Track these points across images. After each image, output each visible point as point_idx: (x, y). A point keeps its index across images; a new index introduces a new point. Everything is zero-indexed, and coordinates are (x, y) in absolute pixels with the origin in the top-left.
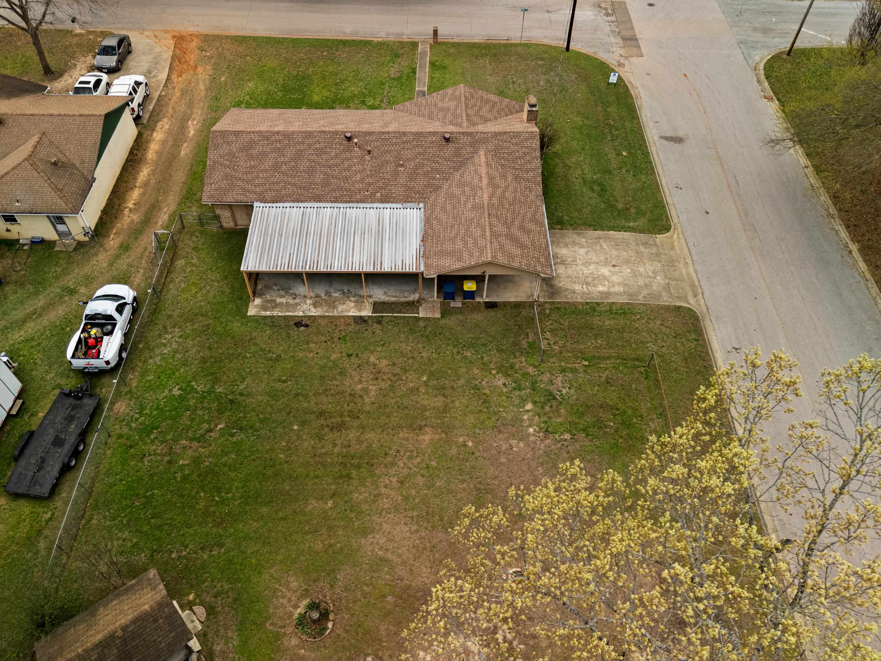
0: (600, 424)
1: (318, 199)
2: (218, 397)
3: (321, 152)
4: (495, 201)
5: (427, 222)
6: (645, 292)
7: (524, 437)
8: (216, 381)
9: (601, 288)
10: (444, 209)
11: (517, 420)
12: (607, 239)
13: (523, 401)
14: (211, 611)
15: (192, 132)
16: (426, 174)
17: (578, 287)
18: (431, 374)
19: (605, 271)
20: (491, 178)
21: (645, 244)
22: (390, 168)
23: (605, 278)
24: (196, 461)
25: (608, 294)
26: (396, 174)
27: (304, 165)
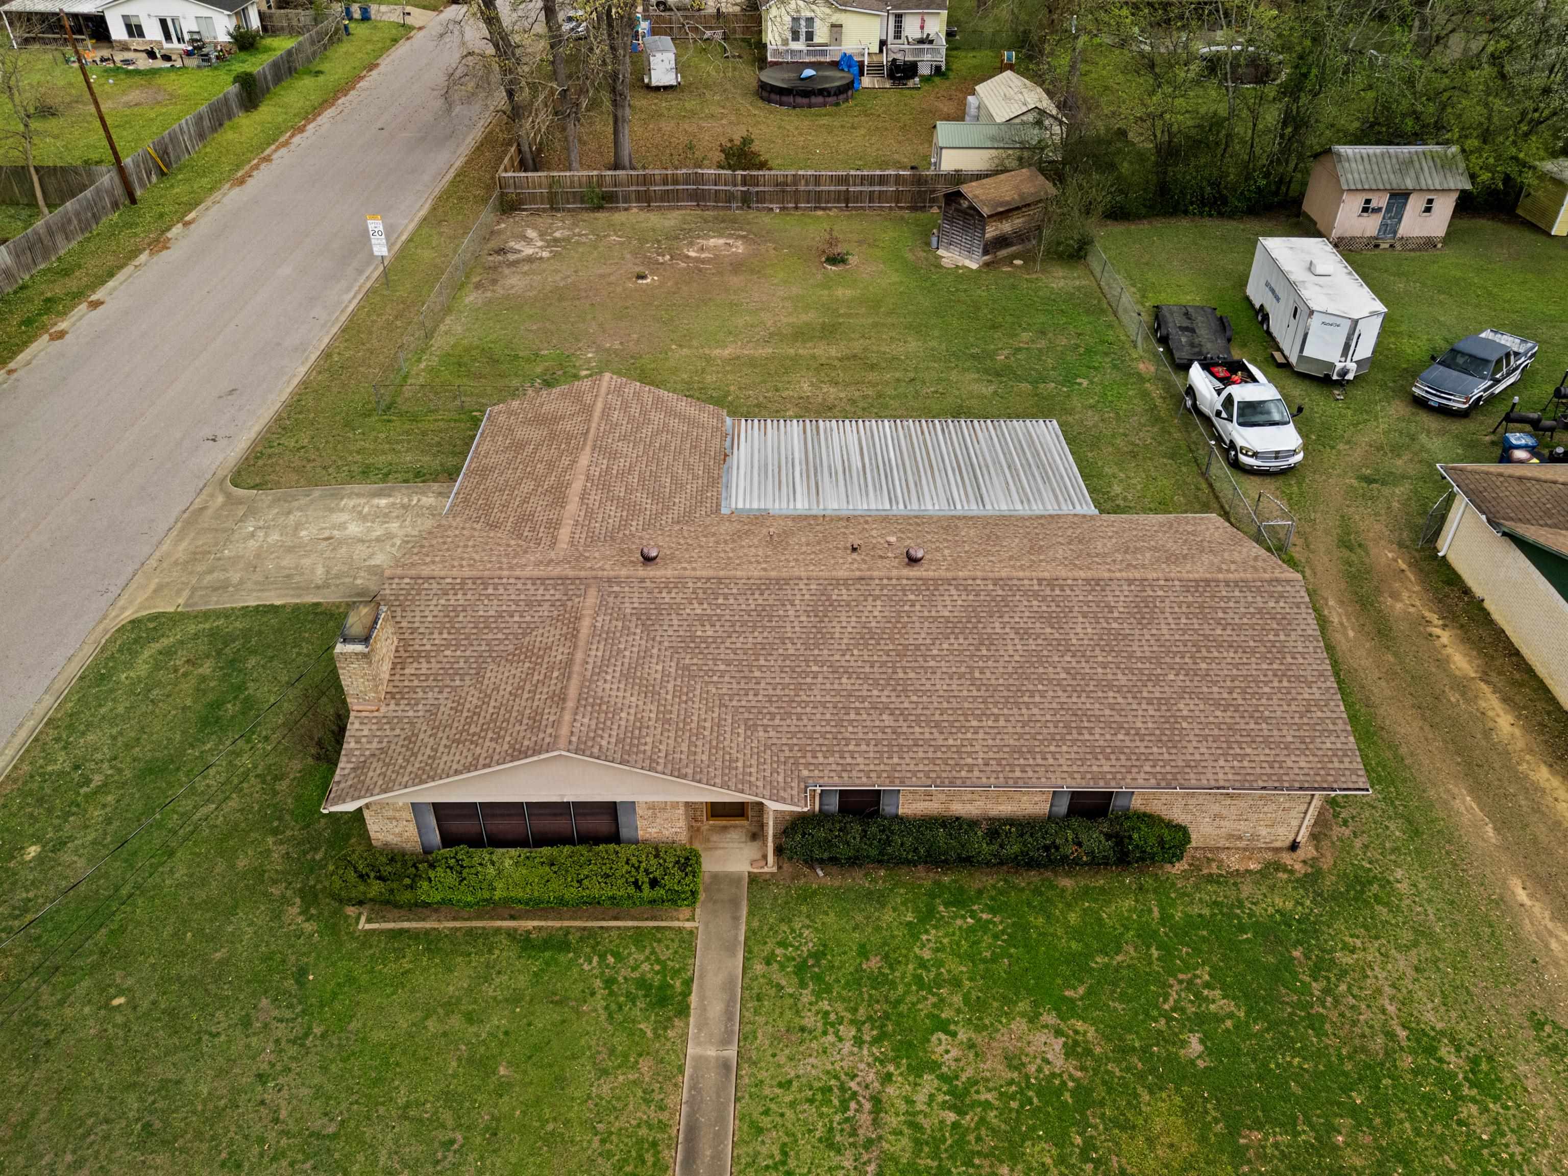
3: (983, 553)
4: (565, 463)
5: (714, 481)
7: (602, 350)
10: (680, 485)
16: (714, 532)
23: (362, 518)
25: (378, 494)
26: (784, 535)
27: (1013, 543)
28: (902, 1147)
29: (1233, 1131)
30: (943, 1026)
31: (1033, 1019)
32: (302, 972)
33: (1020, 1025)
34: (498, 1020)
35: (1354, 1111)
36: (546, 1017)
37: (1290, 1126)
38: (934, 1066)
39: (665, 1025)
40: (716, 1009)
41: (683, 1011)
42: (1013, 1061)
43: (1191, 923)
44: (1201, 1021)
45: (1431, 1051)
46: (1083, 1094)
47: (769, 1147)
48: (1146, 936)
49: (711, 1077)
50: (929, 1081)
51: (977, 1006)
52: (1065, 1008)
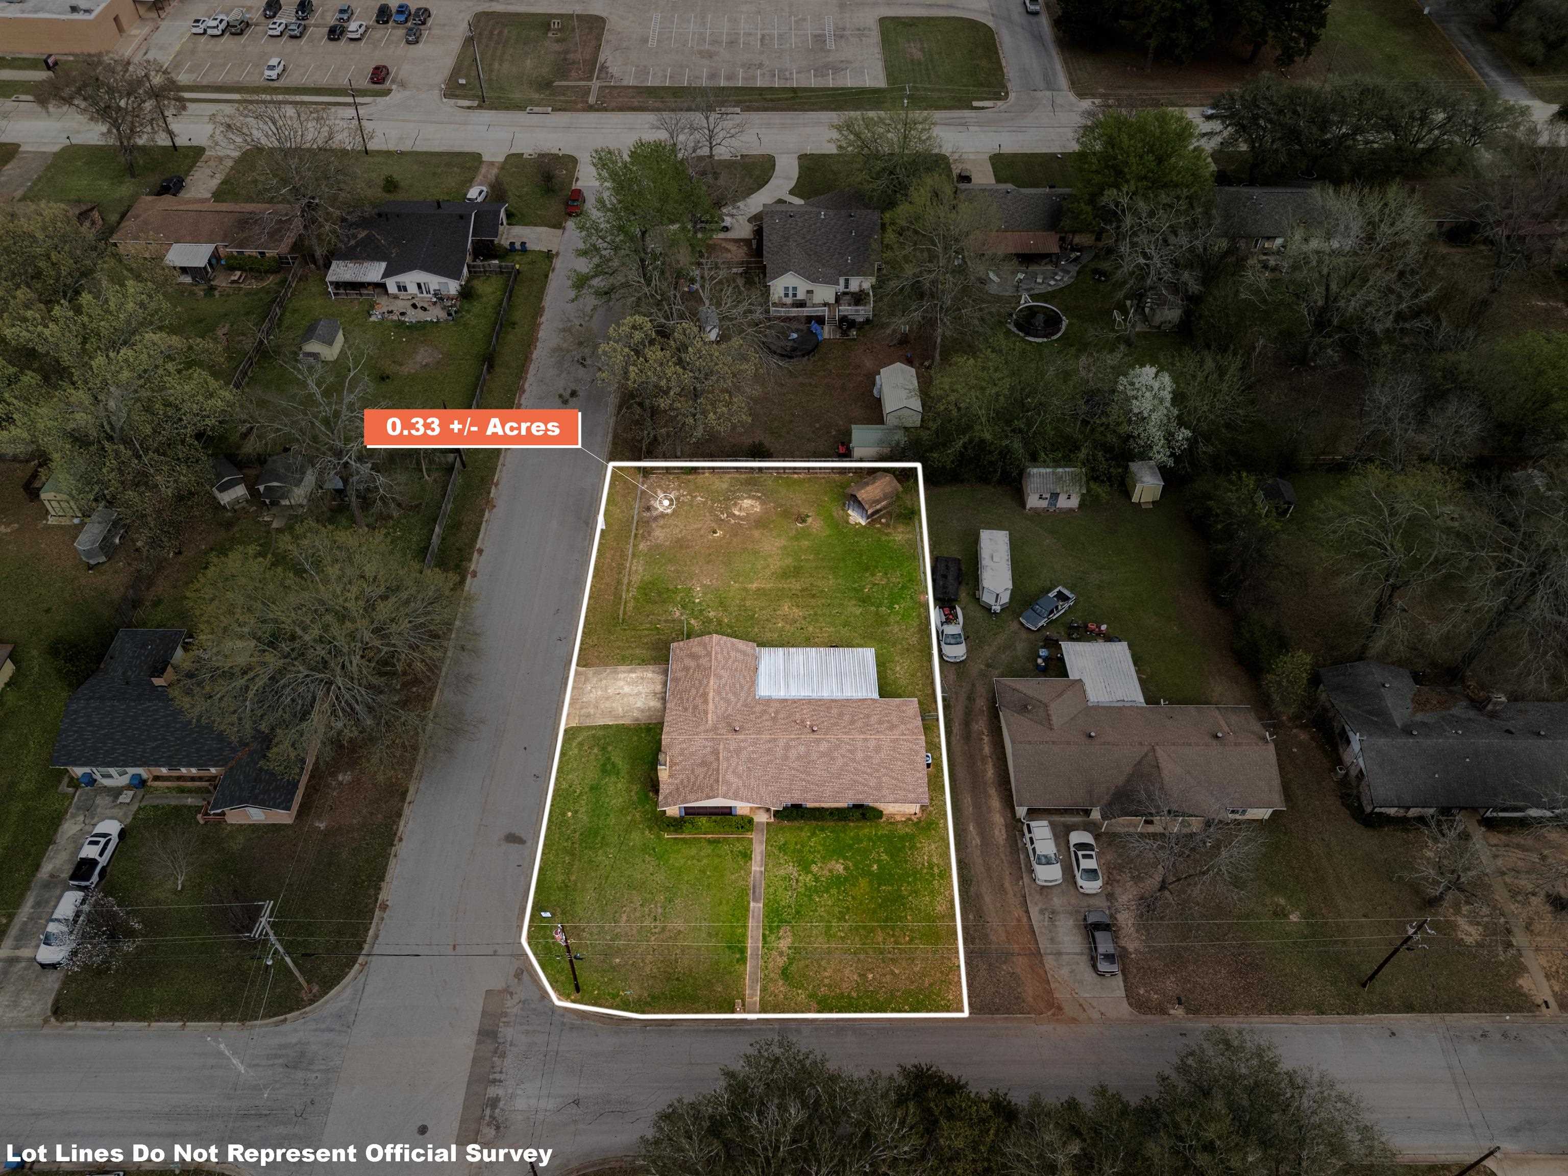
0: (660, 594)
1: (833, 701)
2: (873, 605)
3: (836, 724)
4: (705, 682)
5: (753, 682)
6: (602, 676)
7: (703, 585)
8: (877, 613)
9: (634, 675)
10: (742, 687)
11: (705, 594)
12: (617, 717)
13: (700, 603)
14: (847, 522)
15: (971, 828)
16: (754, 713)
17: (650, 675)
18: (752, 617)
19: (627, 689)
20: (706, 702)
21: (588, 716)
22: (781, 716)
23: (629, 684)
24: (873, 575)
25: (631, 671)
26: (777, 712)
27: (847, 718)
28: (802, 890)
29: (879, 885)
30: (815, 863)
31: (837, 861)
32: (654, 849)
33: (833, 862)
34: (705, 861)
35: (909, 883)
36: (717, 861)
37: (892, 885)
38: (811, 872)
39: (746, 862)
40: (759, 858)
41: (751, 859)
42: (830, 871)
43: (882, 836)
44: (879, 862)
45: (932, 869)
46: (846, 879)
47: (771, 890)
48: (870, 839)
49: (758, 875)
50: (810, 876)
51: (824, 858)
52: (845, 858)
